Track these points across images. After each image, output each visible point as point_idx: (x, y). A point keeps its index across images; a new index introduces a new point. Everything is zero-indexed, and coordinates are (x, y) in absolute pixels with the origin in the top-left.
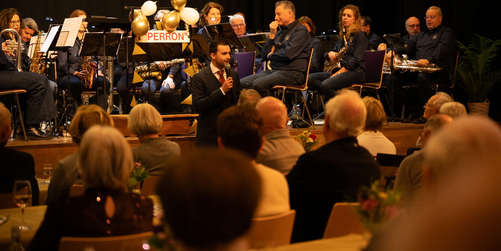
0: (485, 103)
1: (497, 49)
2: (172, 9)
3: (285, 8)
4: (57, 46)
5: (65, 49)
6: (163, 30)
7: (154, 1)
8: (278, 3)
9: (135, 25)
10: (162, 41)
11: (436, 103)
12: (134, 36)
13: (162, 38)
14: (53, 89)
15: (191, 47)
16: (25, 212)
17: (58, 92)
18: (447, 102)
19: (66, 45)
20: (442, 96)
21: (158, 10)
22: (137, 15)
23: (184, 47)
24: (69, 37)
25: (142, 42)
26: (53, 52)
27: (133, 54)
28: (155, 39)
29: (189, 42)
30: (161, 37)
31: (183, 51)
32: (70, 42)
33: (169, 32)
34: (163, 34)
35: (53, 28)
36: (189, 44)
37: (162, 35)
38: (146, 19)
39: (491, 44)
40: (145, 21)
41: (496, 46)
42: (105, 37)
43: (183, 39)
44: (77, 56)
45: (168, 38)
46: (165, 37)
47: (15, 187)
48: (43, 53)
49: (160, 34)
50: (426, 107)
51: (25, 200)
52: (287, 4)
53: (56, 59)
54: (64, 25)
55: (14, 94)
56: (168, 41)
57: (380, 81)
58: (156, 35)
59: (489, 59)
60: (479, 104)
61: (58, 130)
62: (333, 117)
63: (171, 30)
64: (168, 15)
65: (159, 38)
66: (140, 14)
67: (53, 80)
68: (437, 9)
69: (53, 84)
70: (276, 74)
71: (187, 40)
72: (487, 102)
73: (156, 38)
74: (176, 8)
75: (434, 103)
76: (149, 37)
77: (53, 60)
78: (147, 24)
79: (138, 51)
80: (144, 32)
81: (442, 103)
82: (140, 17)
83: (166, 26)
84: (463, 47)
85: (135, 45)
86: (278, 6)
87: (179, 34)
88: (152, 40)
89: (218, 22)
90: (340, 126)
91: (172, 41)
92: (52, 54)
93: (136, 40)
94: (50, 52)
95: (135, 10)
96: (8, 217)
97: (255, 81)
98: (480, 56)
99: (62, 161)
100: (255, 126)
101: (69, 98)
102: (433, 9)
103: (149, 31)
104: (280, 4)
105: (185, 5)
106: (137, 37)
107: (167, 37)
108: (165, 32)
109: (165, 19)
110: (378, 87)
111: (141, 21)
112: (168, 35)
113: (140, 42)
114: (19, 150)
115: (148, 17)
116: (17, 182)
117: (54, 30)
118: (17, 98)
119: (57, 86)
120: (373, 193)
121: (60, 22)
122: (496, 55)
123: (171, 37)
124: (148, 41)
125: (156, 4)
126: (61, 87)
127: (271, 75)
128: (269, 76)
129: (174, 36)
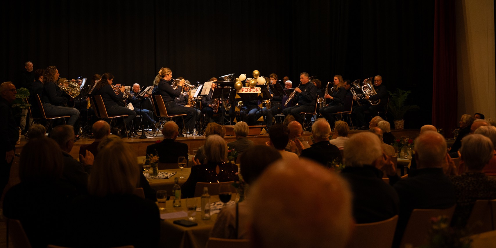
0: (402, 121)
1: (408, 95)
2: (253, 77)
3: (305, 76)
4: (201, 94)
5: (204, 96)
6: (249, 87)
7: (245, 74)
8: (302, 73)
9: (236, 85)
10: (249, 92)
11: (376, 121)
12: (236, 90)
13: (248, 91)
14: (200, 113)
15: (262, 95)
16: (183, 171)
17: (202, 114)
18: (381, 120)
19: (205, 94)
20: (378, 118)
21: (247, 78)
22: (237, 80)
23: (258, 95)
24: (206, 90)
25: (240, 92)
26: (199, 97)
27: (236, 98)
29: (261, 92)
31: (258, 96)
32: (207, 93)
33: (252, 88)
35: (200, 86)
36: (261, 93)
38: (241, 82)
39: (404, 93)
40: (241, 83)
41: (408, 94)
42: (223, 90)
43: (258, 91)
44: (211, 98)
45: (251, 91)
46: (250, 90)
47: (179, 160)
48: (195, 97)
49: (248, 89)
50: (371, 123)
51: (183, 165)
52: (306, 74)
53: (201, 100)
54: (204, 85)
55: (182, 116)
56: (251, 92)
57: (351, 110)
58: (246, 89)
59: (404, 100)
60: (399, 121)
61: (201, 132)
62: (314, 132)
63: (252, 87)
64: (251, 80)
65: (247, 91)
66: (239, 80)
67: (200, 110)
68: (380, 77)
69: (199, 111)
70: (301, 107)
71: (260, 92)
72: (403, 120)
73: (246, 91)
74: (255, 77)
75: (375, 121)
76: (242, 90)
77: (200, 100)
78: (241, 84)
79: (237, 97)
80: (240, 88)
81: (379, 121)
82: (238, 81)
83: (250, 85)
84: (391, 94)
85: (236, 94)
86: (302, 74)
87: (256, 89)
88: (244, 92)
89: (275, 83)
90: (318, 135)
91: (253, 92)
92: (199, 98)
93: (237, 92)
94: (198, 97)
95: (236, 78)
96: (176, 172)
97: (292, 110)
98: (399, 98)
99: (200, 148)
100: (287, 133)
101: (206, 118)
102: (378, 77)
103: (243, 88)
104: (303, 74)
105: (259, 76)
106: (237, 90)
108: (250, 88)
109: (250, 82)
110: (350, 113)
111: (239, 83)
112: (251, 89)
113: (238, 92)
114: (181, 142)
115: (242, 81)
116: (179, 157)
117: (200, 87)
118: (183, 118)
119: (201, 112)
120: (333, 164)
121: (202, 83)
122: (407, 98)
124: (242, 92)
125: (246, 75)
126: (203, 112)
127: (299, 107)
128: (298, 108)
129: (254, 90)
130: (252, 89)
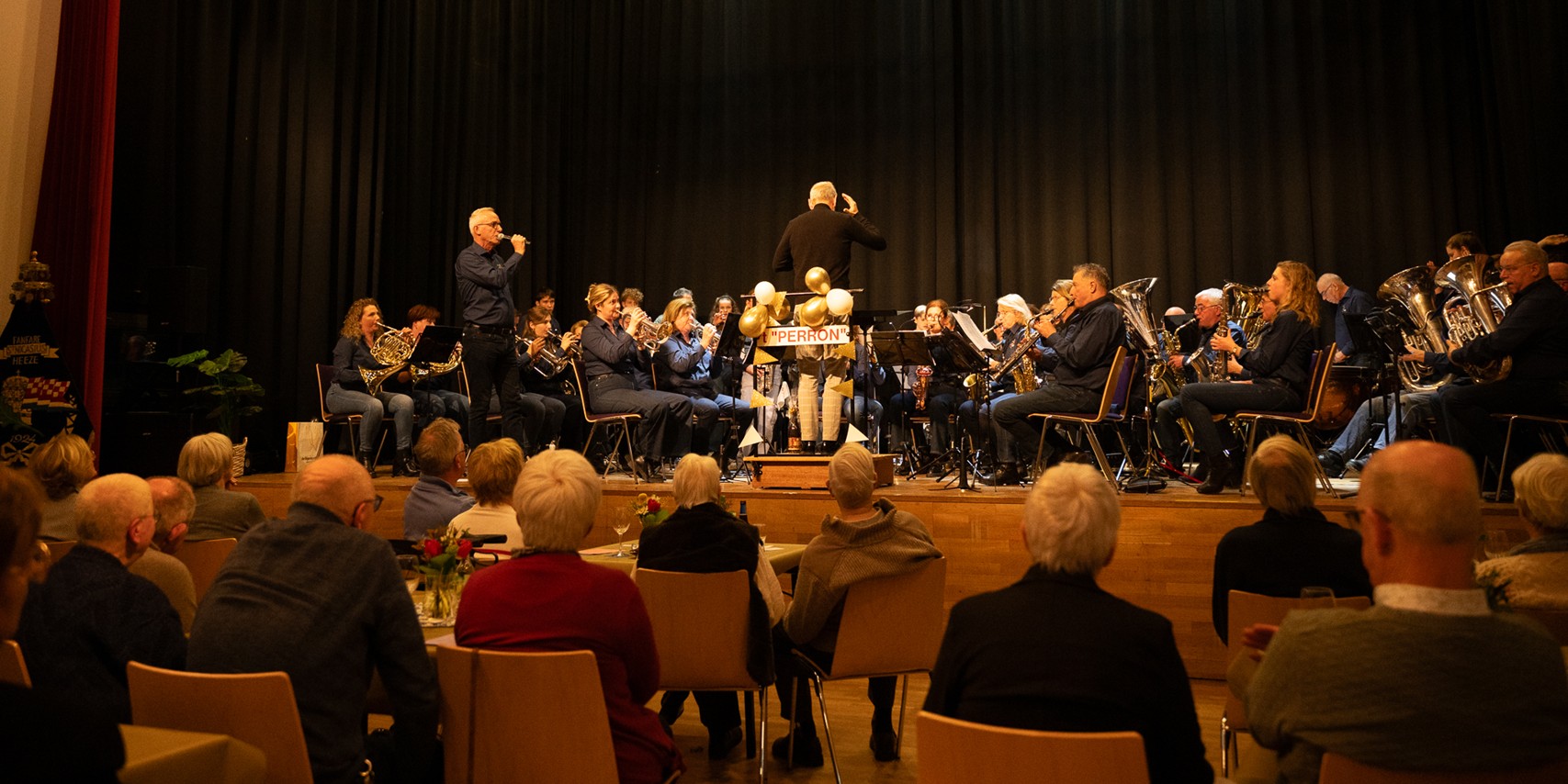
3: (1084, 276)
6: (803, 326)
25: (770, 345)
28: (789, 341)
30: (799, 336)
33: (814, 329)
34: (804, 332)
37: (802, 334)
43: (837, 338)
46: (806, 336)
49: (799, 332)
52: (1090, 268)
58: (791, 334)
63: (814, 325)
65: (796, 338)
73: (791, 338)
76: (780, 337)
79: (762, 359)
85: (758, 350)
87: (831, 331)
88: (784, 342)
93: (760, 343)
103: (777, 330)
107: (809, 336)
108: (806, 329)
110: (1309, 418)
112: (812, 333)
113: (766, 345)
123: (816, 335)
124: (779, 344)
129: (823, 335)
130: (814, 331)
